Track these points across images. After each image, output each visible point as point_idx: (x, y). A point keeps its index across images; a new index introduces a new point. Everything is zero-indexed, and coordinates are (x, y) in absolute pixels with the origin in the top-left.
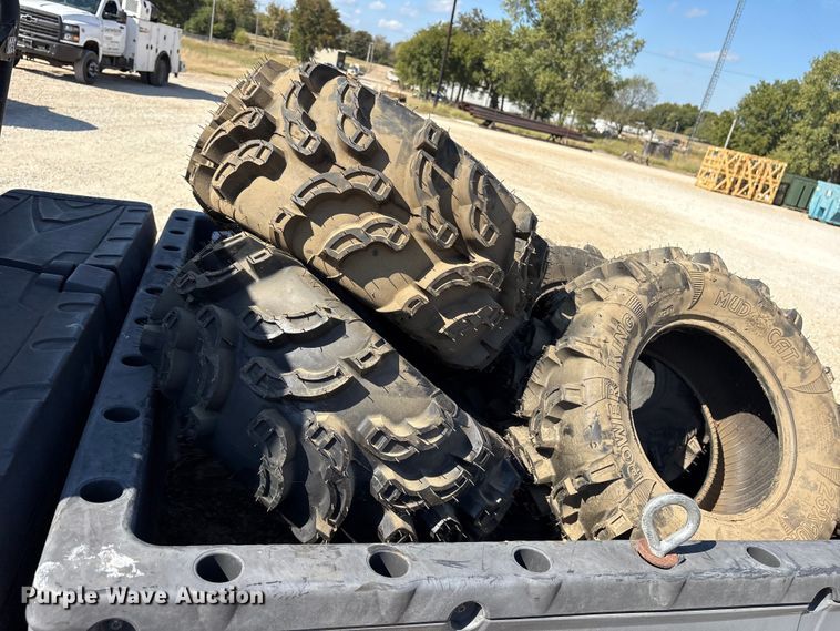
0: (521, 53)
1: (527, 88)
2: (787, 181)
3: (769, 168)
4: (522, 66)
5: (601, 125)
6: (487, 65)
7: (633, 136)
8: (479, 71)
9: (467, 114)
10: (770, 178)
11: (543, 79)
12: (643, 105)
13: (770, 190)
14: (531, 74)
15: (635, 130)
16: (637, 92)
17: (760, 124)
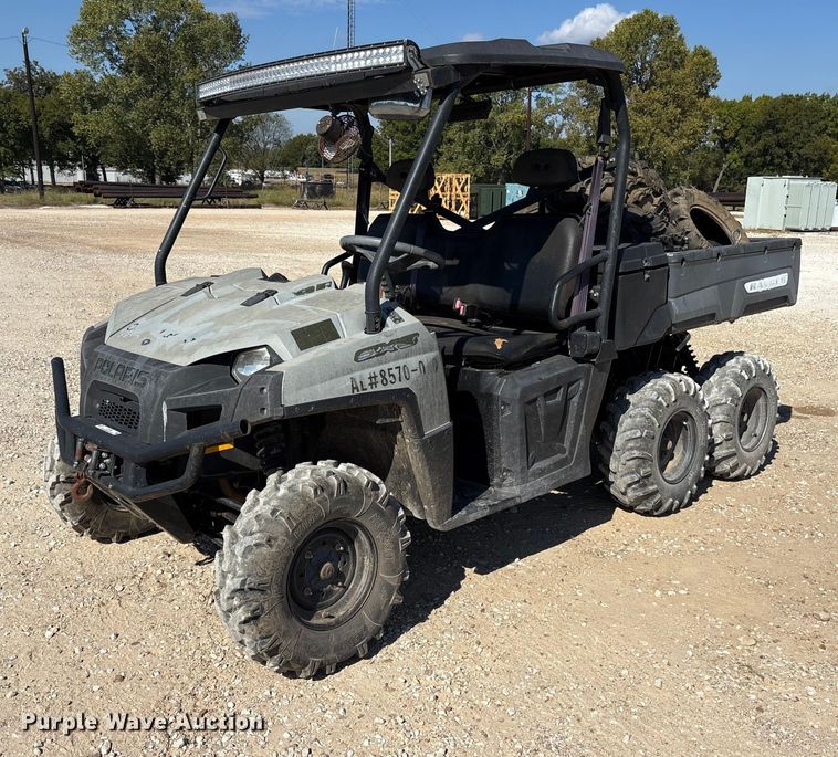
0: (118, 109)
1: (138, 149)
2: (476, 192)
3: (455, 183)
4: (123, 124)
5: (236, 176)
6: (76, 131)
7: (277, 180)
8: (63, 140)
9: (91, 196)
10: (459, 191)
11: (157, 136)
12: (277, 142)
13: (464, 204)
14: (139, 132)
15: (278, 174)
16: (264, 128)
17: (409, 138)
